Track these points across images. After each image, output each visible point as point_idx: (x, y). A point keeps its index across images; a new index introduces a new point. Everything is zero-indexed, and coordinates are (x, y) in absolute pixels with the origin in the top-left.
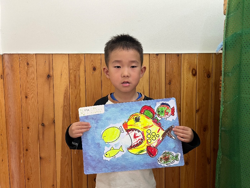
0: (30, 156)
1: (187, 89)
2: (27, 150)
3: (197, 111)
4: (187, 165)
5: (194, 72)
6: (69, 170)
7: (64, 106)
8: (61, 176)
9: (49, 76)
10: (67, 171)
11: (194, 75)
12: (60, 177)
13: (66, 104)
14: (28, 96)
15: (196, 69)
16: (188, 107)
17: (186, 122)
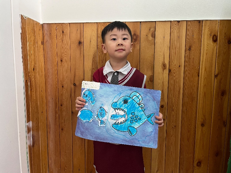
0: (64, 111)
1: (206, 54)
3: (216, 76)
4: (203, 127)
5: (215, 39)
7: (93, 69)
9: (80, 43)
11: (215, 40)
13: (94, 67)
14: (63, 60)
15: (217, 35)
16: (207, 71)
17: (204, 86)
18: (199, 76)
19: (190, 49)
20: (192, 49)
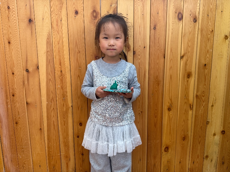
0: (17, 101)
1: (172, 34)
2: (13, 95)
3: (182, 57)
4: (170, 111)
6: (54, 115)
7: (47, 52)
8: (48, 120)
9: (30, 21)
10: (53, 116)
12: (46, 122)
13: (49, 50)
14: (11, 42)
15: (182, 12)
16: (172, 53)
17: (170, 68)
18: (165, 57)
19: (155, 28)
20: (157, 28)
